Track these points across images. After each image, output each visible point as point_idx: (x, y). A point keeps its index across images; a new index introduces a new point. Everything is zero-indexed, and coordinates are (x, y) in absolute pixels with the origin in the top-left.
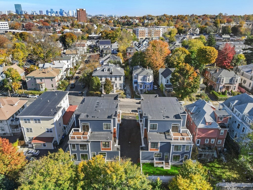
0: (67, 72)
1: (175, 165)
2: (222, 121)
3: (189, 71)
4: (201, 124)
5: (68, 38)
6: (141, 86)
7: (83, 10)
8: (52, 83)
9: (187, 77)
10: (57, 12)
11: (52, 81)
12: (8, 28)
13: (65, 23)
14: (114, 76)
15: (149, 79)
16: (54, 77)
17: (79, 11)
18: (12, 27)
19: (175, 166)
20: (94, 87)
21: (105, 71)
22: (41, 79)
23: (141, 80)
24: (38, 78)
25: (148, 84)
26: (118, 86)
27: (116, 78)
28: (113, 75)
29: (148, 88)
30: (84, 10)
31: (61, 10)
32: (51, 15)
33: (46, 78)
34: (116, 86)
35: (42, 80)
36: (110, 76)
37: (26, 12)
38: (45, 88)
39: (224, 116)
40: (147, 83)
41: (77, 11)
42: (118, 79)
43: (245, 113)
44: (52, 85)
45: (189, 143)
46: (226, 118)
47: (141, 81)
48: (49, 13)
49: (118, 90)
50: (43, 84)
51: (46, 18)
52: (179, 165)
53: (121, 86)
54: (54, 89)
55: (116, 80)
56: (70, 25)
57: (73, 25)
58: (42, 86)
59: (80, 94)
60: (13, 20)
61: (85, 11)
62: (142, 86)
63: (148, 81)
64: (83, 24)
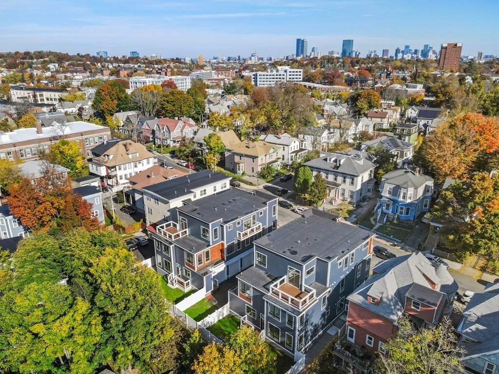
0: (296, 155)
1: (273, 345)
2: (417, 312)
3: (478, 193)
4: (358, 294)
5: (362, 100)
6: (388, 205)
7: (456, 45)
8: (253, 165)
9: (471, 207)
10: (416, 52)
11: (253, 161)
12: (301, 80)
13: (400, 72)
14: (342, 173)
15: (404, 194)
16: (256, 155)
17: (446, 48)
18: (310, 77)
19: (272, 347)
20: (297, 185)
21: (328, 161)
22: (240, 157)
23: (390, 193)
24: (237, 154)
25: (401, 205)
26: (347, 195)
27: (345, 178)
28: (339, 170)
29: (401, 213)
30: (458, 45)
31: (426, 46)
32: (403, 57)
33: (247, 156)
34: (343, 194)
35: (242, 158)
36: (334, 171)
37: (358, 53)
38: (243, 170)
39: (423, 300)
40: (401, 202)
41: (442, 48)
42: (348, 180)
43: (472, 313)
44: (253, 168)
45: (292, 311)
46: (428, 309)
47: (388, 195)
48: (399, 53)
49: (347, 203)
50: (241, 165)
51: (380, 63)
52: (278, 350)
53: (351, 197)
54: (255, 175)
55: (344, 181)
56: (411, 77)
57: (415, 76)
58: (239, 167)
59: (279, 191)
60: (324, 67)
61: (460, 47)
62: (391, 207)
63: (404, 197)
64: (440, 75)
